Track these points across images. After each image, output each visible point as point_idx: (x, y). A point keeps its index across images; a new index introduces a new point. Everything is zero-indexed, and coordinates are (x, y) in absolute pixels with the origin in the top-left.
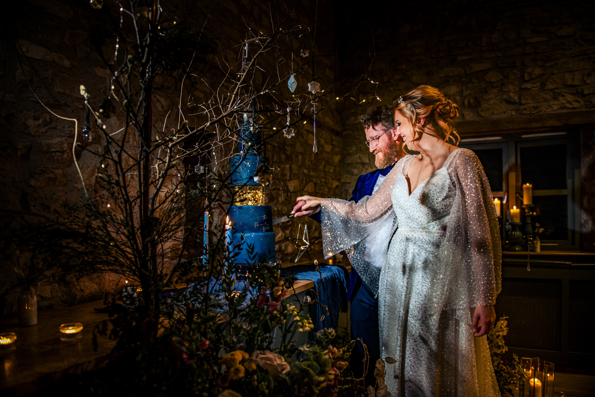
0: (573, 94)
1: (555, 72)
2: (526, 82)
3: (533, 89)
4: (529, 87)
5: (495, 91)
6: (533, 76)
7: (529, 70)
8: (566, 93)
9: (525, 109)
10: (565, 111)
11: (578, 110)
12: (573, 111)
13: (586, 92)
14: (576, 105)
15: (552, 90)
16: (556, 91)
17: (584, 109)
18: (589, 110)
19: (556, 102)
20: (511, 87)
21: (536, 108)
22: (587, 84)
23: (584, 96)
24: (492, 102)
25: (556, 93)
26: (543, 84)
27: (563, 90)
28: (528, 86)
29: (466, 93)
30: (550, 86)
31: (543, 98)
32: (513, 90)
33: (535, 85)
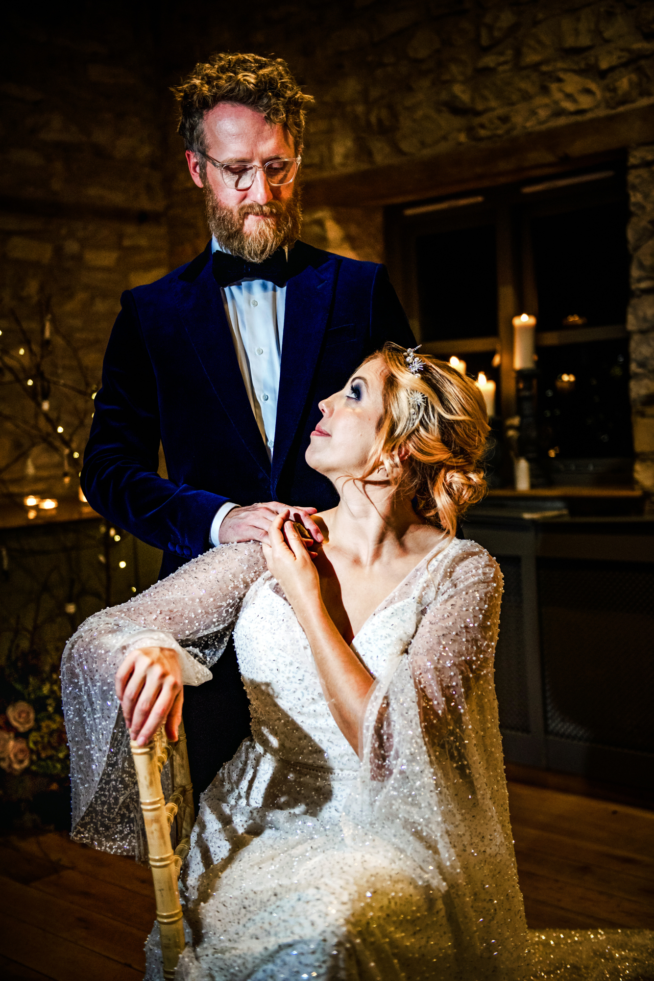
0: (580, 72)
1: (540, 16)
2: (486, 50)
3: (501, 68)
4: (492, 65)
5: (425, 83)
6: (496, 34)
7: (488, 19)
8: (565, 70)
9: (482, 126)
10: (562, 121)
11: (589, 116)
12: (579, 118)
13: (604, 65)
14: (585, 102)
15: (536, 66)
16: (544, 68)
17: (602, 112)
18: (613, 112)
19: (546, 100)
20: (454, 69)
21: (505, 119)
22: (607, 41)
23: (602, 75)
24: (419, 113)
25: (544, 73)
26: (518, 54)
27: (560, 65)
28: (489, 60)
29: (375, 93)
30: (531, 58)
31: (520, 90)
32: (460, 78)
33: (502, 59)
